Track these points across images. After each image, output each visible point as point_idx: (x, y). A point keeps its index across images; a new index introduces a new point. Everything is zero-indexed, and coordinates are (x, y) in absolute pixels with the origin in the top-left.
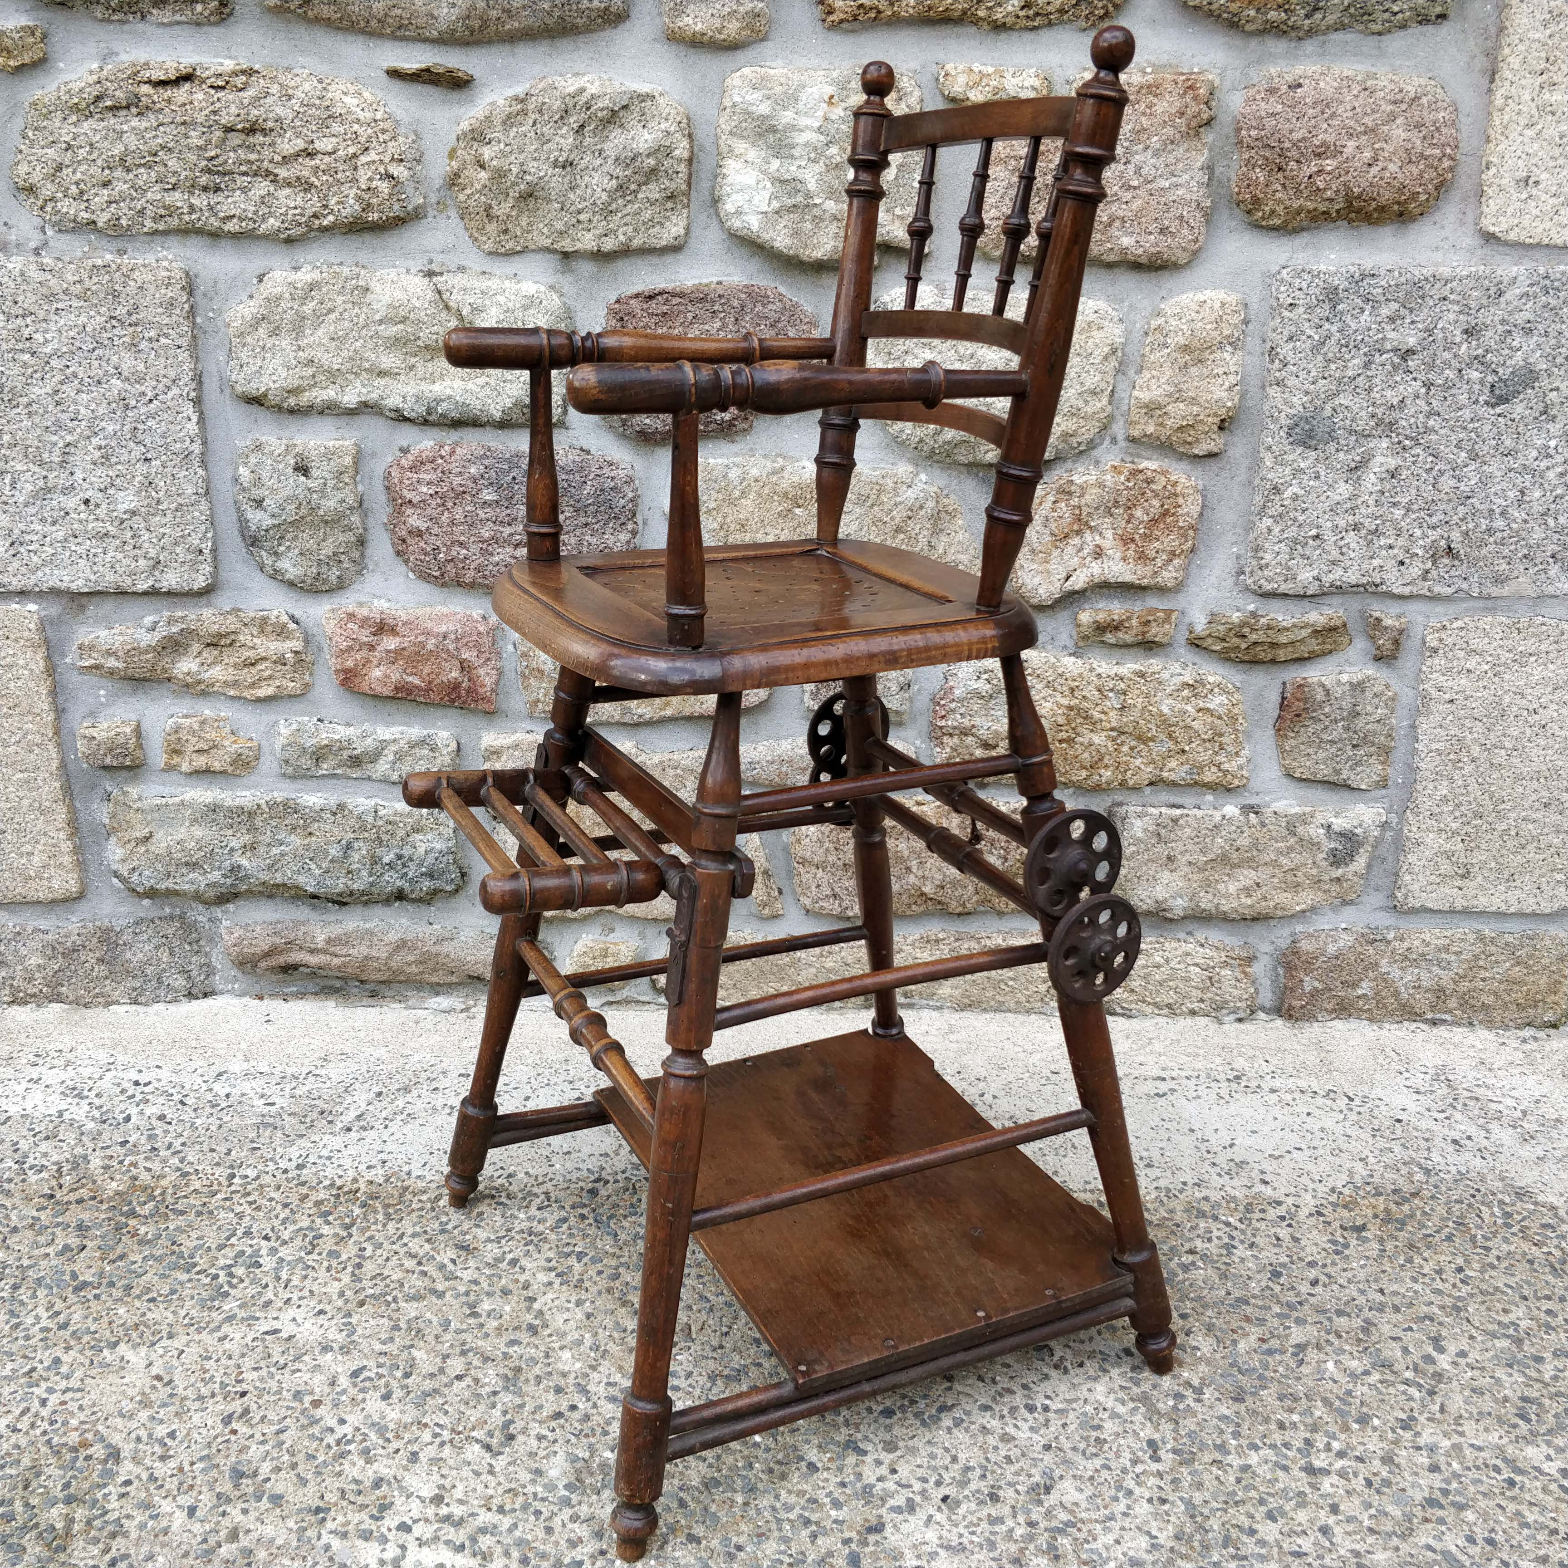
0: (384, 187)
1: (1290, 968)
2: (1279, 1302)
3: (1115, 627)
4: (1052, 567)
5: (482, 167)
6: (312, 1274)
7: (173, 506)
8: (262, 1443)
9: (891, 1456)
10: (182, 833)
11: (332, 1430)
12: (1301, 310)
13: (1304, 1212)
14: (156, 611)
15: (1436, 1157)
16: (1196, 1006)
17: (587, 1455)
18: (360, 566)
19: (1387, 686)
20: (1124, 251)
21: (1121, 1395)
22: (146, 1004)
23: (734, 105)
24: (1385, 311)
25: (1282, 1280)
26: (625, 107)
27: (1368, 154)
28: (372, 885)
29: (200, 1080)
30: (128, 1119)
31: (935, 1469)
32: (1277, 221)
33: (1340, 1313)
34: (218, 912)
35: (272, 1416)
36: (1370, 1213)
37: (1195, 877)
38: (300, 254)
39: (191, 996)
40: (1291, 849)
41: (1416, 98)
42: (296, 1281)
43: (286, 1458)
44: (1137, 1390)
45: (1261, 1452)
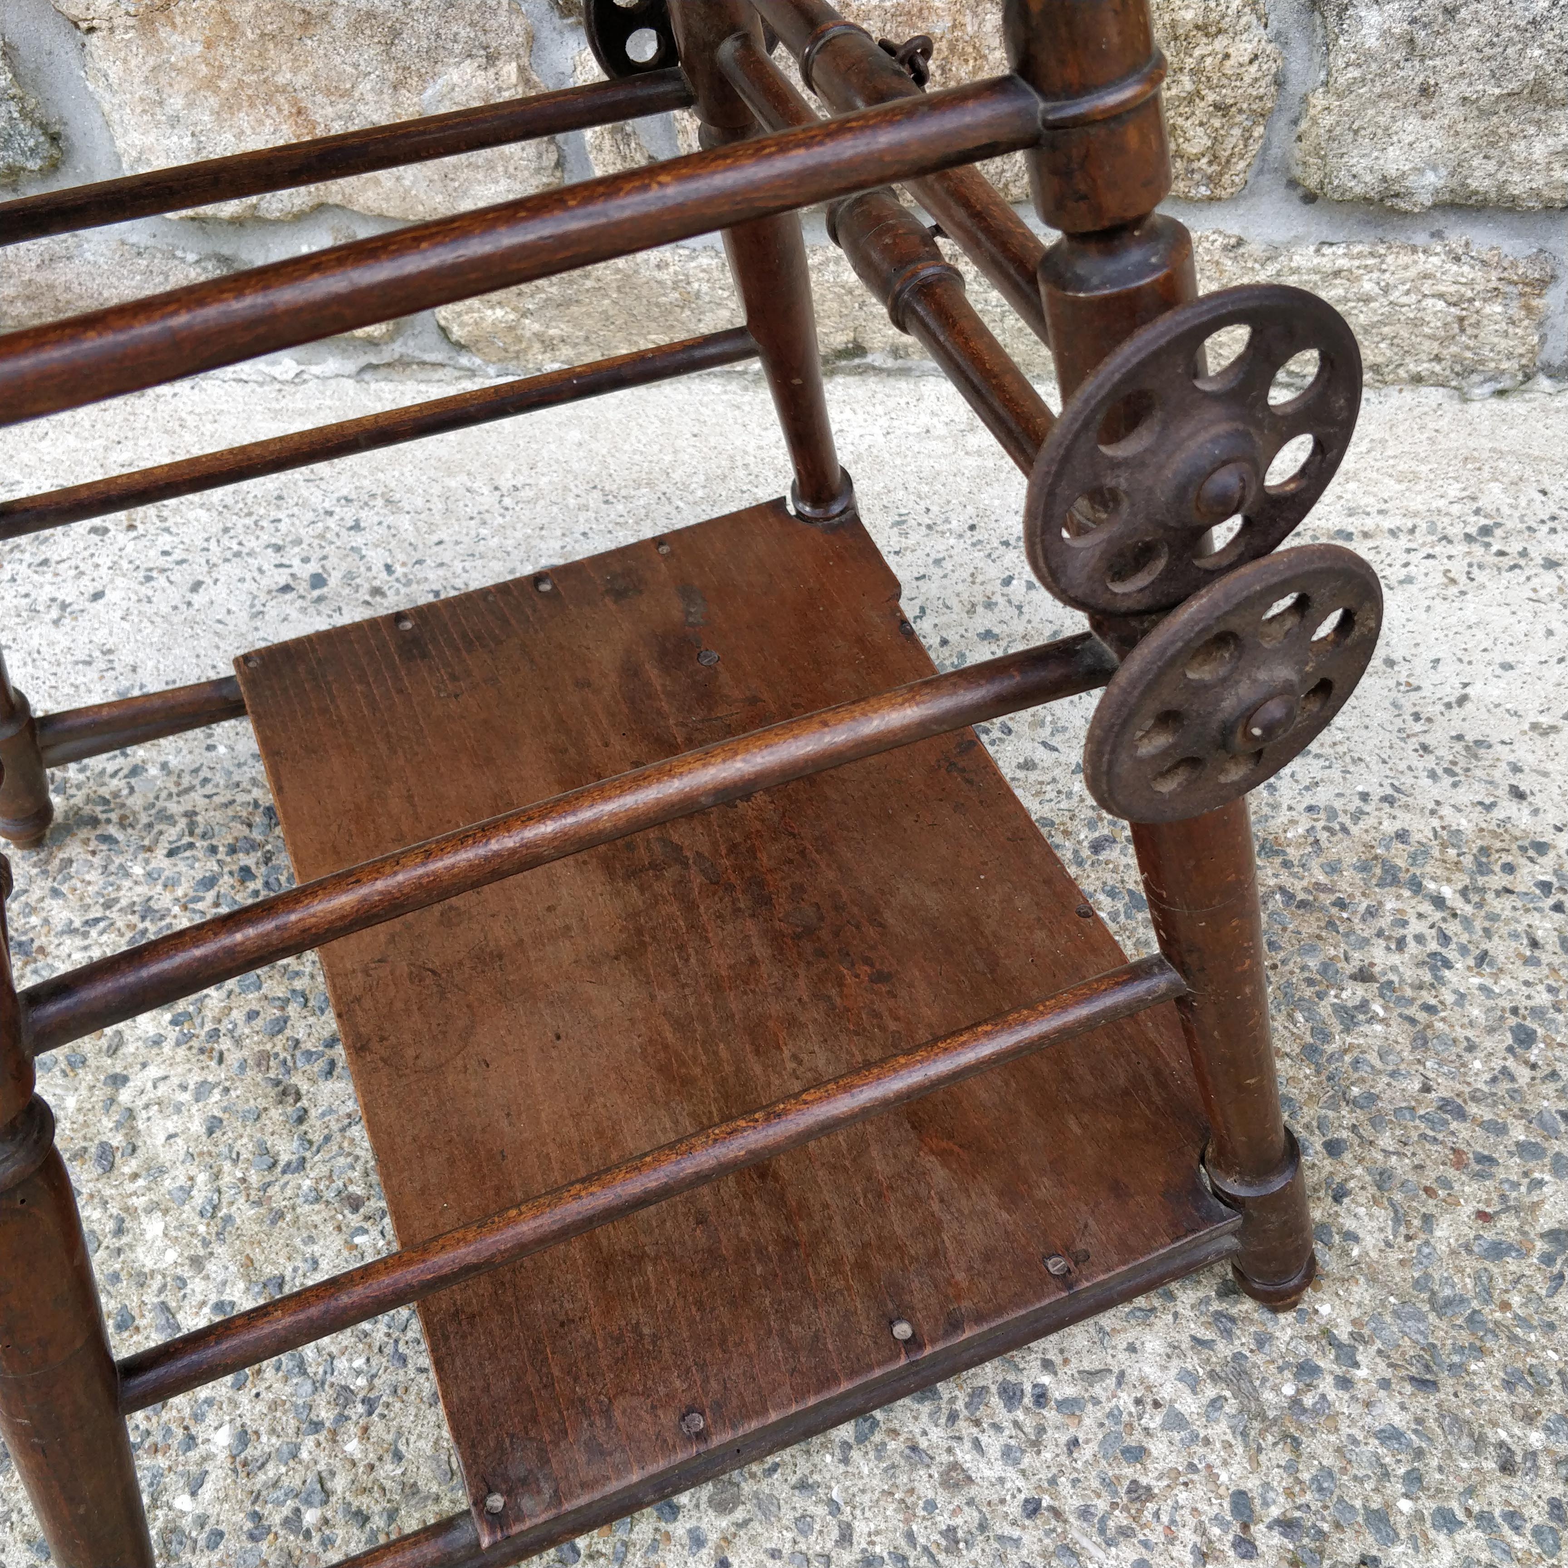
2: (1524, 1114)
9: (724, 1522)
16: (1424, 368)
21: (1192, 1362)
25: (1533, 1054)
37: (1470, 128)
44: (1224, 1350)
45: (1461, 1537)
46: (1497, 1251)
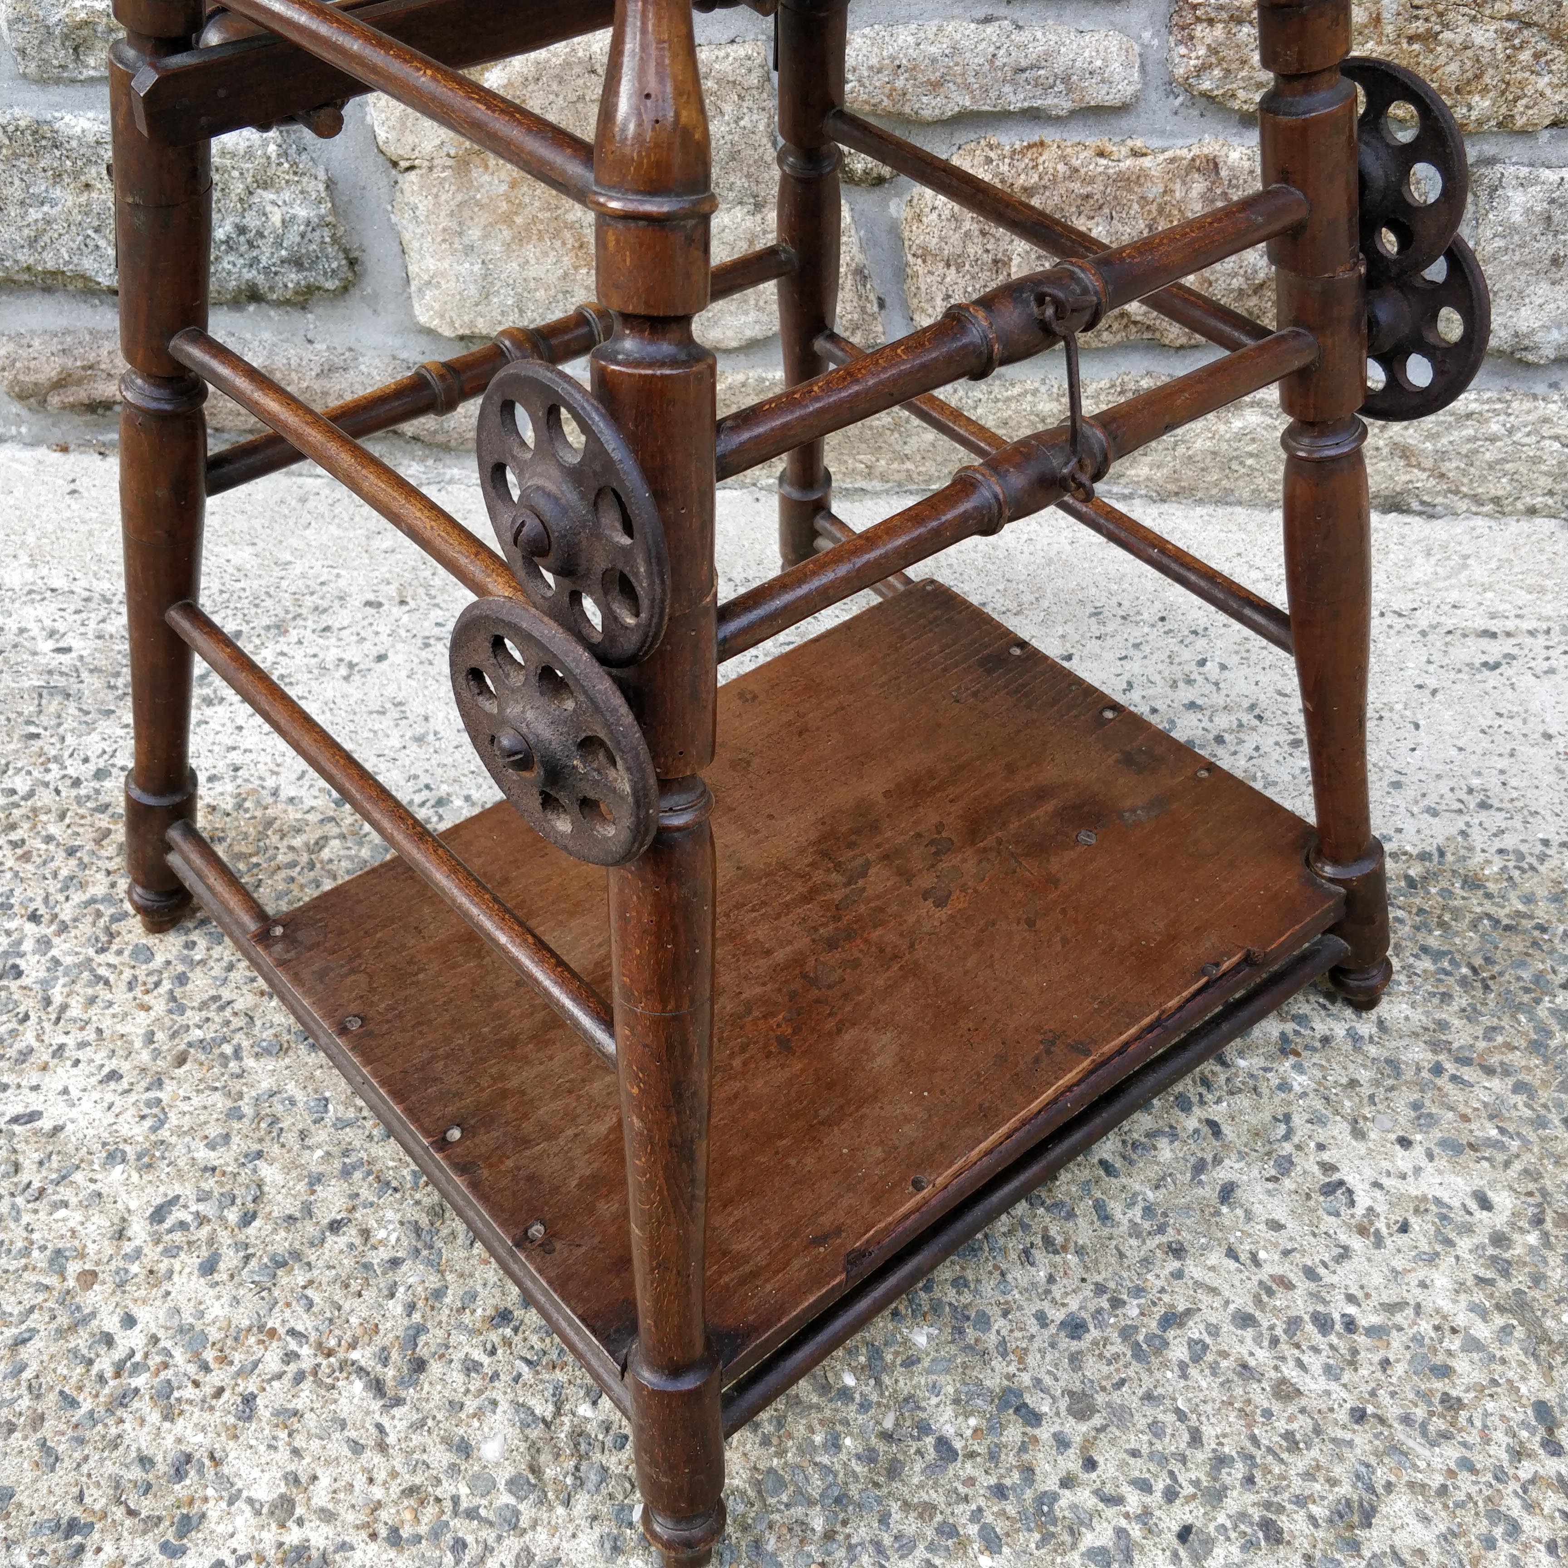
6: (105, 995)
9: (1083, 1428)
11: (110, 1342)
16: (1539, 501)
17: (549, 1411)
21: (1479, 1296)
31: (1162, 1459)
42: (75, 1011)
43: (25, 1403)
44: (1503, 1286)
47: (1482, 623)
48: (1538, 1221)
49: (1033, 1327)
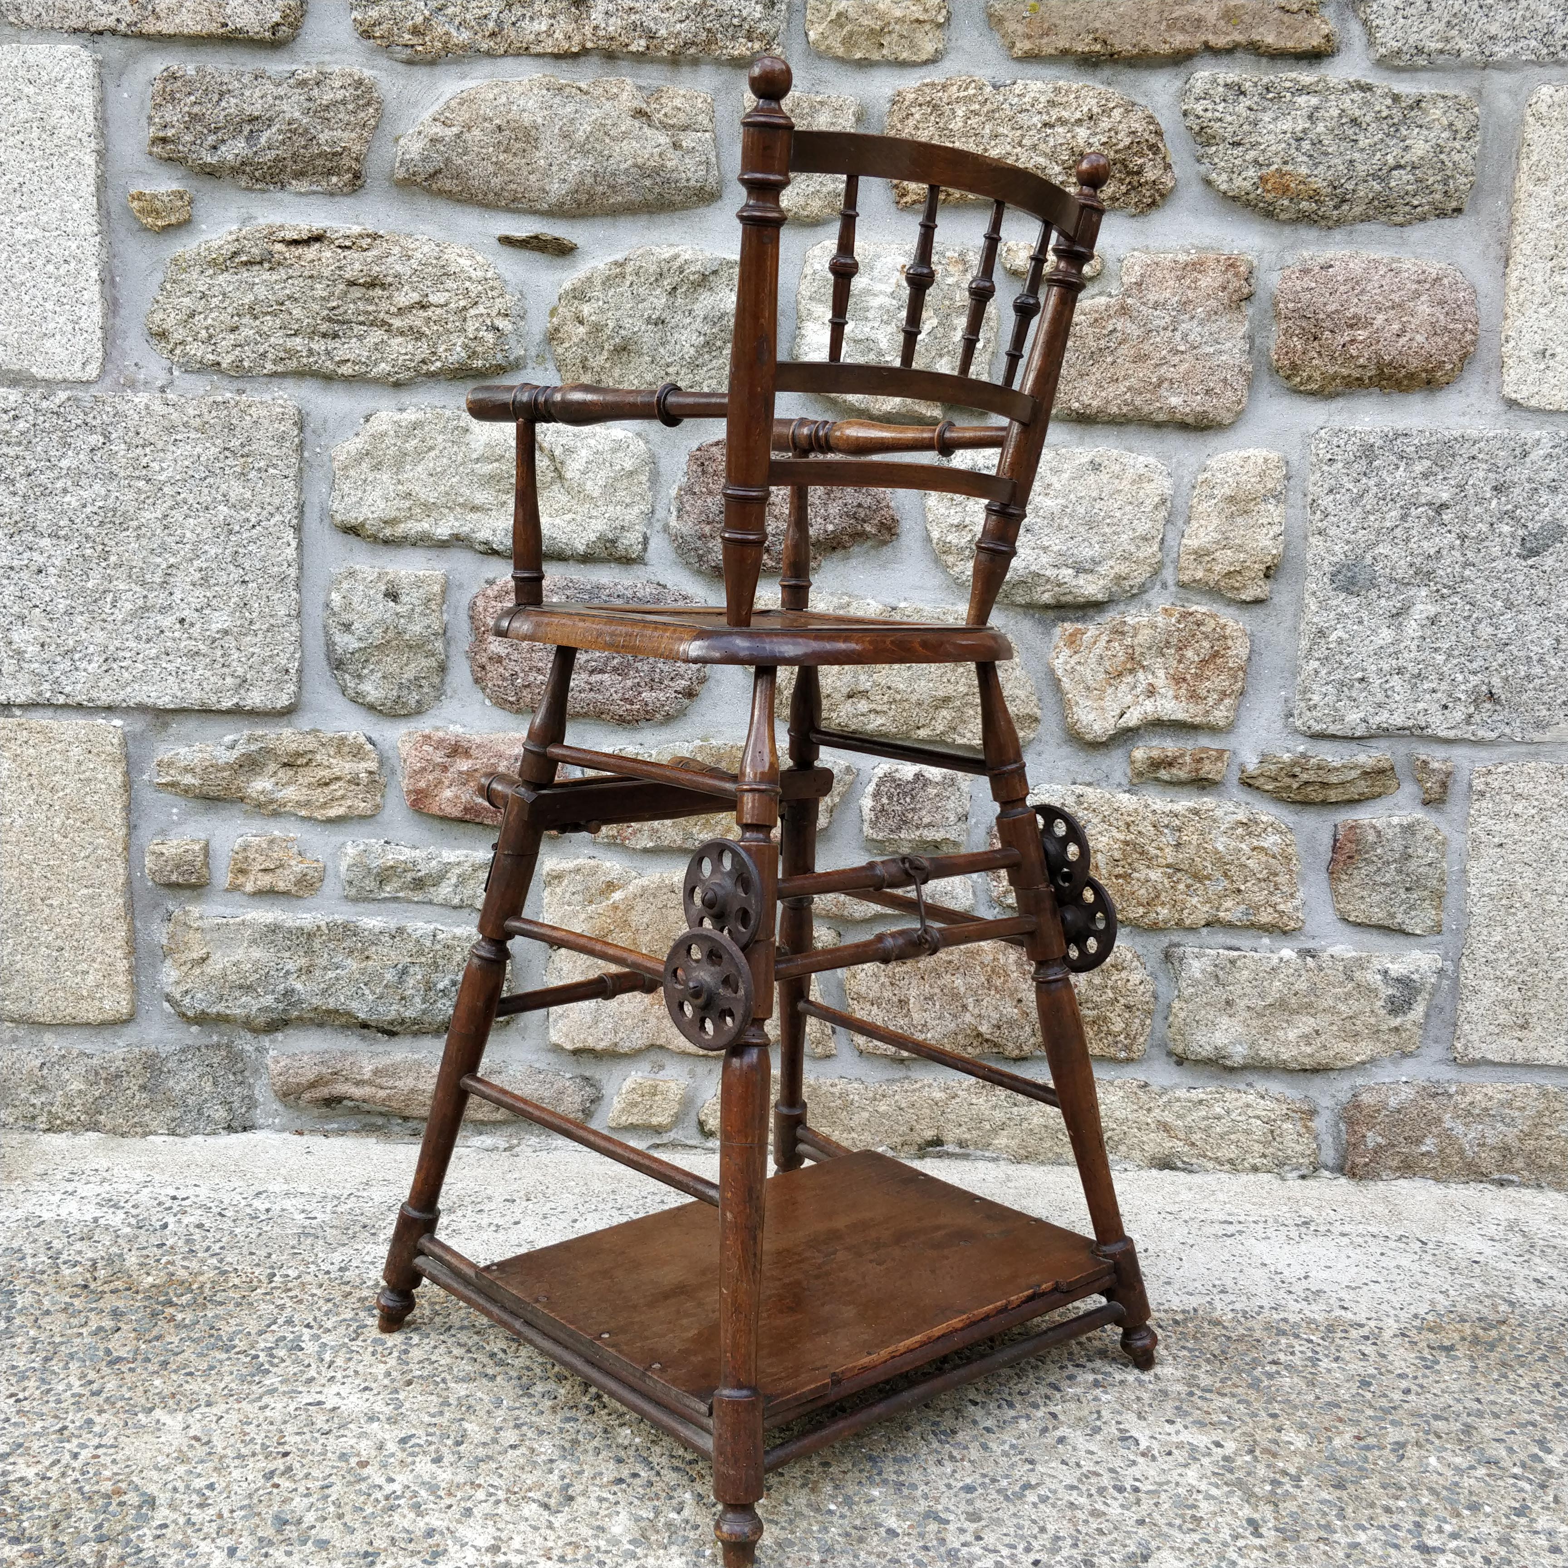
0: (490, 337)
1: (1351, 1122)
2: (1371, 1406)
3: (1169, 763)
4: (1106, 704)
5: (581, 323)
6: (356, 1357)
7: (264, 627)
8: (306, 1496)
9: (975, 1525)
10: (239, 954)
11: (381, 1488)
12: (1340, 465)
13: (1387, 1335)
14: (237, 731)
15: (1519, 1292)
16: (1258, 1162)
17: (652, 1516)
18: (439, 692)
19: (1437, 830)
20: (1172, 410)
21: (1214, 1480)
22: (184, 1136)
23: (815, 273)
24: (1418, 468)
25: (1372, 1389)
26: (715, 272)
27: (1396, 327)
28: (424, 1012)
29: (239, 1197)
30: (165, 1226)
31: (1022, 1537)
32: (1315, 386)
33: (1436, 1417)
34: (266, 1041)
35: (315, 1473)
36: (1456, 1336)
37: (1254, 1023)
38: (406, 398)
39: (230, 1129)
40: (1348, 995)
41: (1438, 279)
42: (339, 1362)
43: (332, 1509)
44: (1230, 1476)
45: (1369, 1532)
46: (1368, 1448)
47: (1222, 1217)
48: (1251, 1452)
49: (944, 1489)
